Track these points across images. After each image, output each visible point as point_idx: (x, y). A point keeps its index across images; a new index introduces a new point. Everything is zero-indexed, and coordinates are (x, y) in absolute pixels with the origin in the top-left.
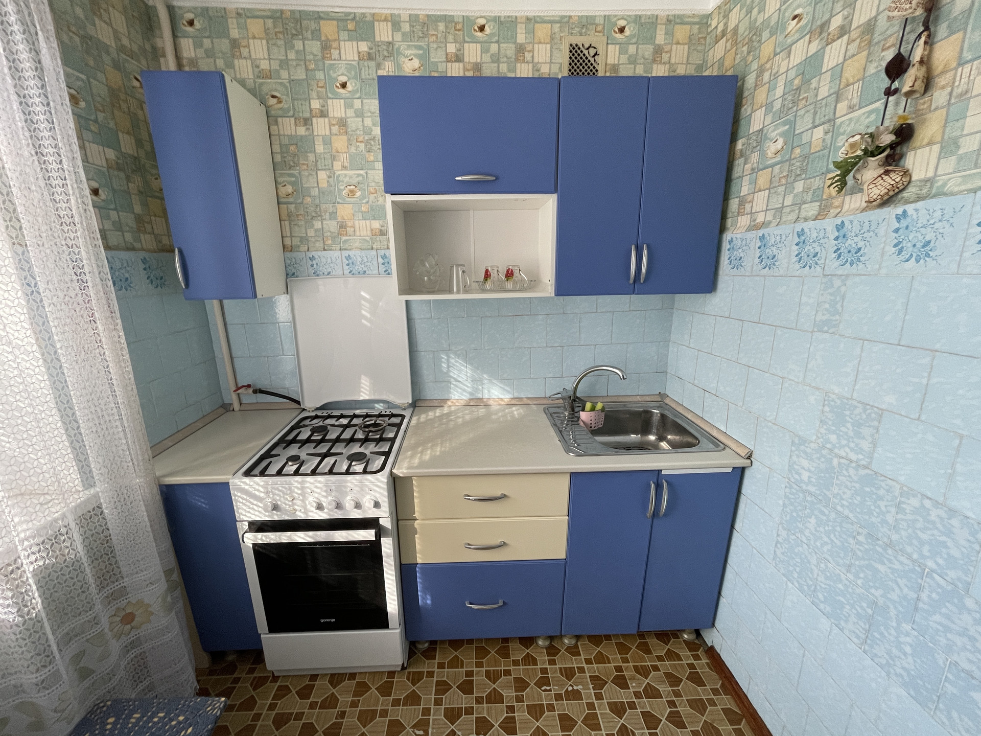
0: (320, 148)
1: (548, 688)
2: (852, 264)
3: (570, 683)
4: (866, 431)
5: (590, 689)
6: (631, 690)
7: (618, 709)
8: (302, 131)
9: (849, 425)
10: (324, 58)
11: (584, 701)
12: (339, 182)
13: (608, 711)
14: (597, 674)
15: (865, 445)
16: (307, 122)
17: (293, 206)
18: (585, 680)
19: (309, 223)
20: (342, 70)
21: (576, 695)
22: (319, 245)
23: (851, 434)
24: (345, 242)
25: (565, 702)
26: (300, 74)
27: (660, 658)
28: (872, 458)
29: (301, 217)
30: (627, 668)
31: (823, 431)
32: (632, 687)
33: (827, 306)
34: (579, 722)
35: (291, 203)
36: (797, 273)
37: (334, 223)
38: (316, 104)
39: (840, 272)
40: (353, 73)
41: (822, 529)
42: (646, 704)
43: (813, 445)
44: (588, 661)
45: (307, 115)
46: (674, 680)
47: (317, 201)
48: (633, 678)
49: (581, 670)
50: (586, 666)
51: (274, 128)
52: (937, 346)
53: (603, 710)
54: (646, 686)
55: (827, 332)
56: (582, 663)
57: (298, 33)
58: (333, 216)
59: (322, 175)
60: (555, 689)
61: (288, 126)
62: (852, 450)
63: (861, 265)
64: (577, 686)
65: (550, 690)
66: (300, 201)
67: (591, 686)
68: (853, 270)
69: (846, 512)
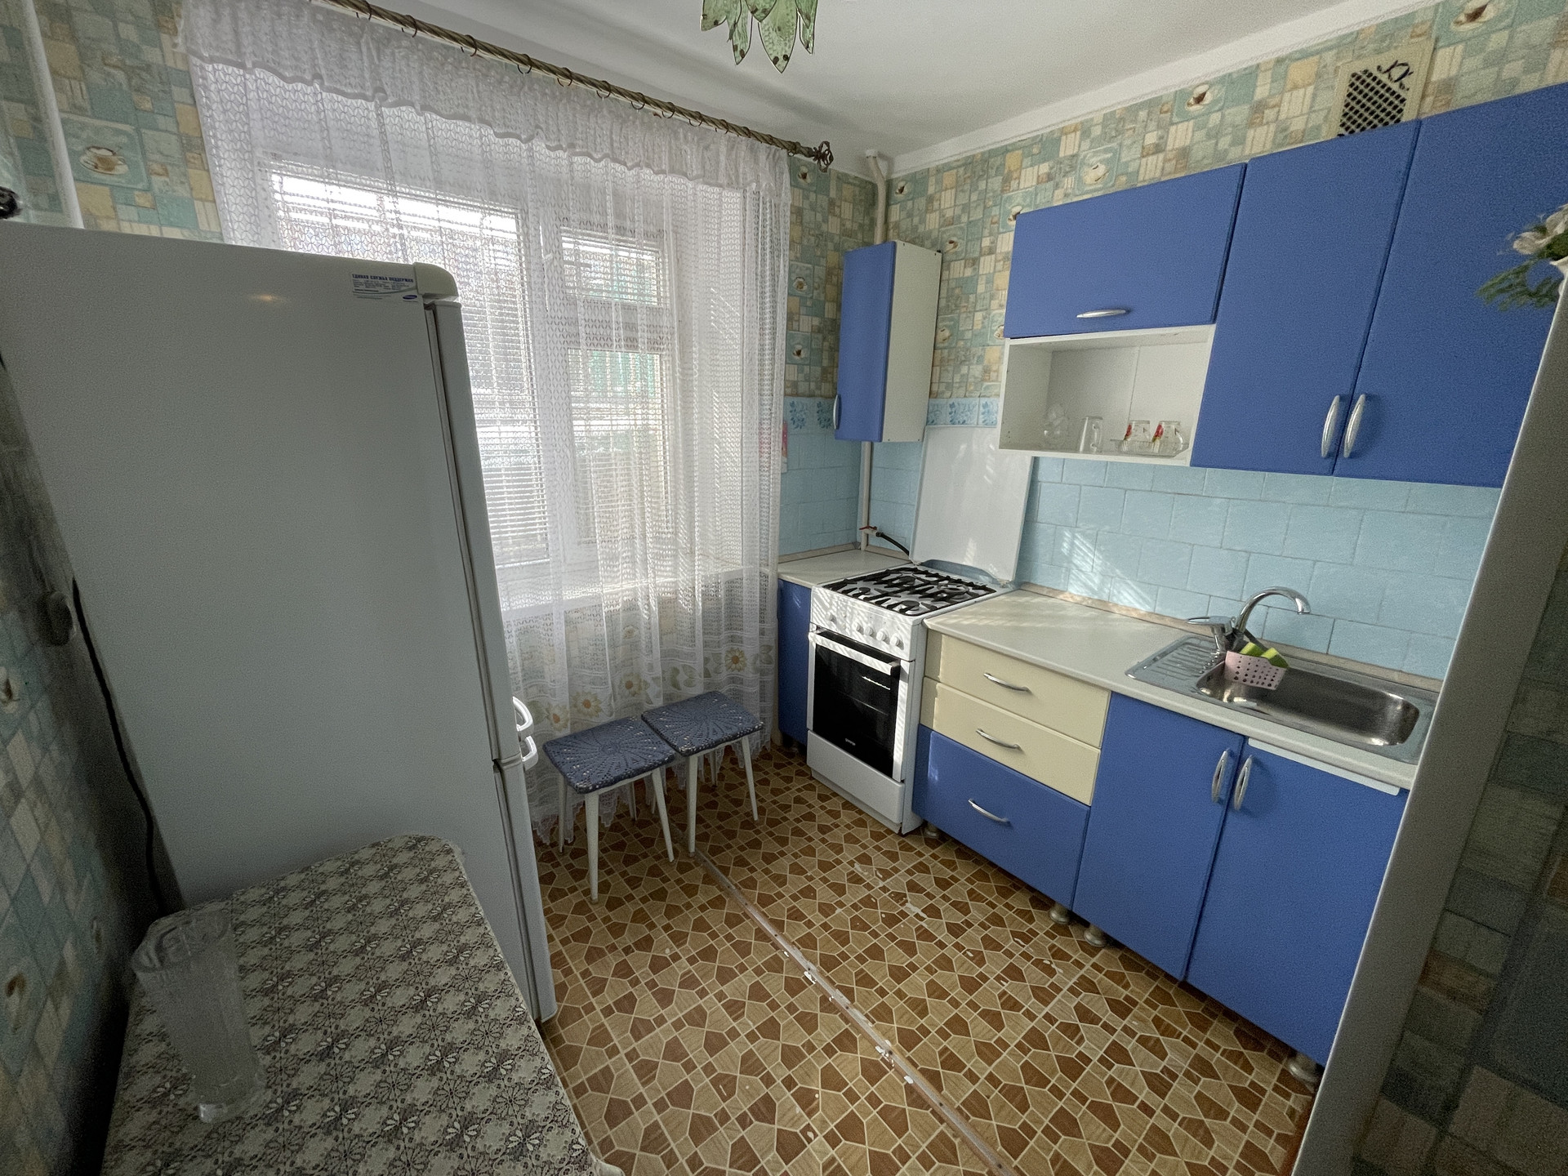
0: (981, 288)
8: (969, 272)
10: (1003, 191)
12: (993, 322)
16: (975, 262)
17: (946, 351)
19: (957, 369)
20: (1019, 200)
22: (962, 392)
24: (987, 387)
26: (977, 214)
29: (951, 363)
35: (945, 348)
37: (980, 367)
38: (986, 242)
40: (1028, 200)
45: (976, 255)
47: (969, 344)
51: (946, 273)
57: (985, 174)
58: (980, 359)
59: (979, 316)
61: (958, 270)
66: (954, 345)
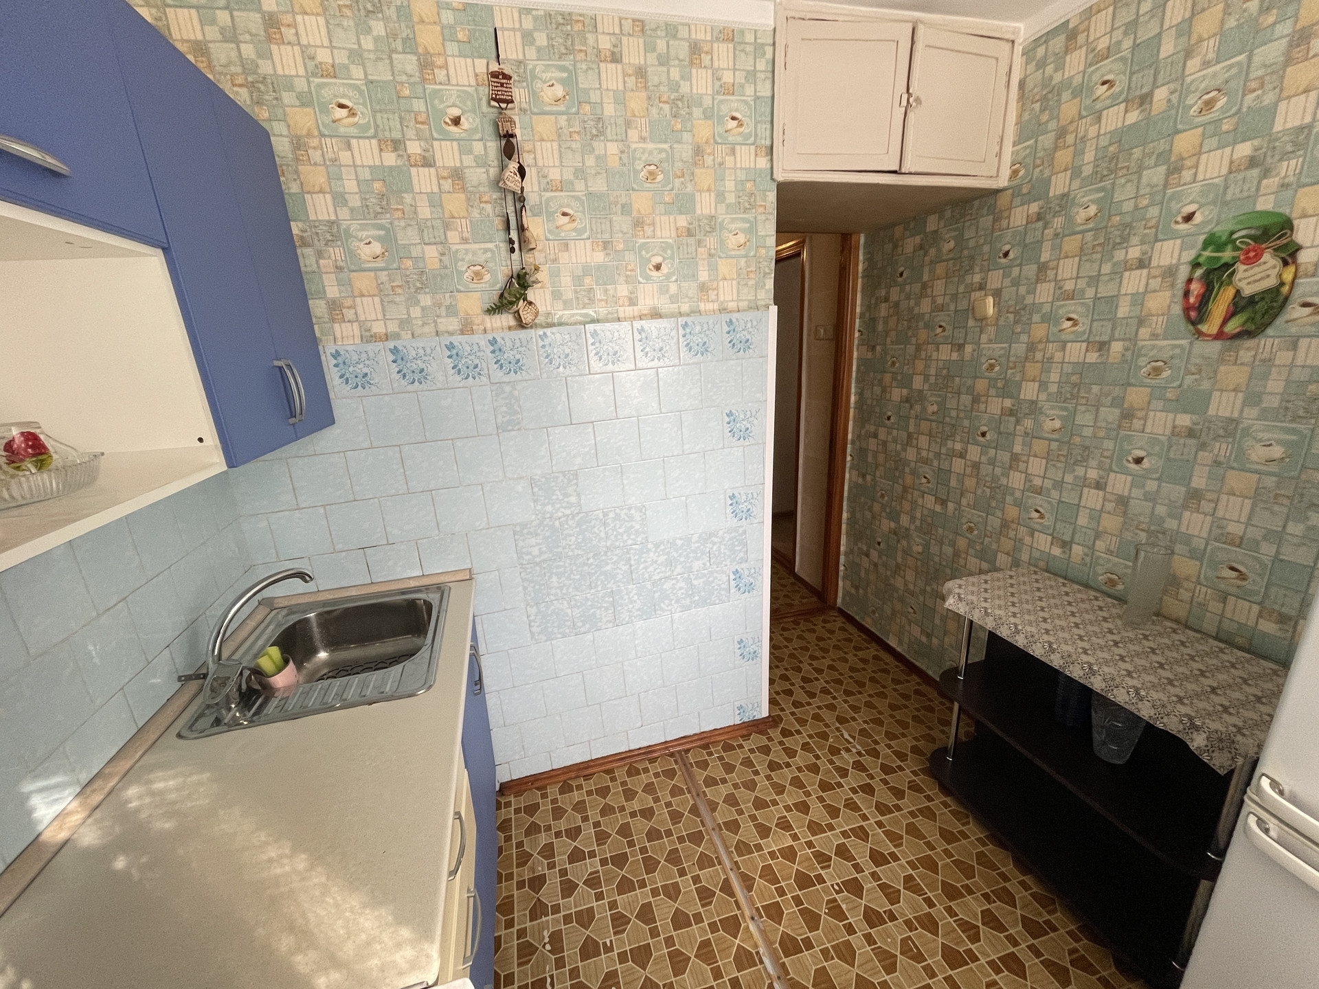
1: (549, 980)
2: (516, 372)
3: (540, 947)
4: (570, 490)
5: (547, 921)
6: (546, 872)
7: (568, 888)
9: (558, 493)
11: (563, 927)
13: (572, 899)
14: (528, 912)
15: (573, 499)
18: (536, 928)
21: (556, 938)
23: (561, 497)
25: (565, 954)
27: (508, 839)
28: (580, 505)
30: (519, 875)
31: (539, 507)
32: (543, 870)
33: (504, 409)
34: (588, 933)
36: (461, 385)
39: (507, 380)
41: (563, 579)
42: (561, 858)
43: (534, 524)
44: (509, 924)
46: (533, 830)
48: (533, 870)
49: (522, 933)
50: (516, 927)
52: (593, 419)
53: (571, 905)
54: (542, 857)
55: (512, 430)
56: (512, 933)
60: (550, 969)
62: (565, 508)
63: (524, 373)
64: (544, 938)
65: (552, 977)
67: (544, 919)
68: (519, 377)
69: (576, 552)
